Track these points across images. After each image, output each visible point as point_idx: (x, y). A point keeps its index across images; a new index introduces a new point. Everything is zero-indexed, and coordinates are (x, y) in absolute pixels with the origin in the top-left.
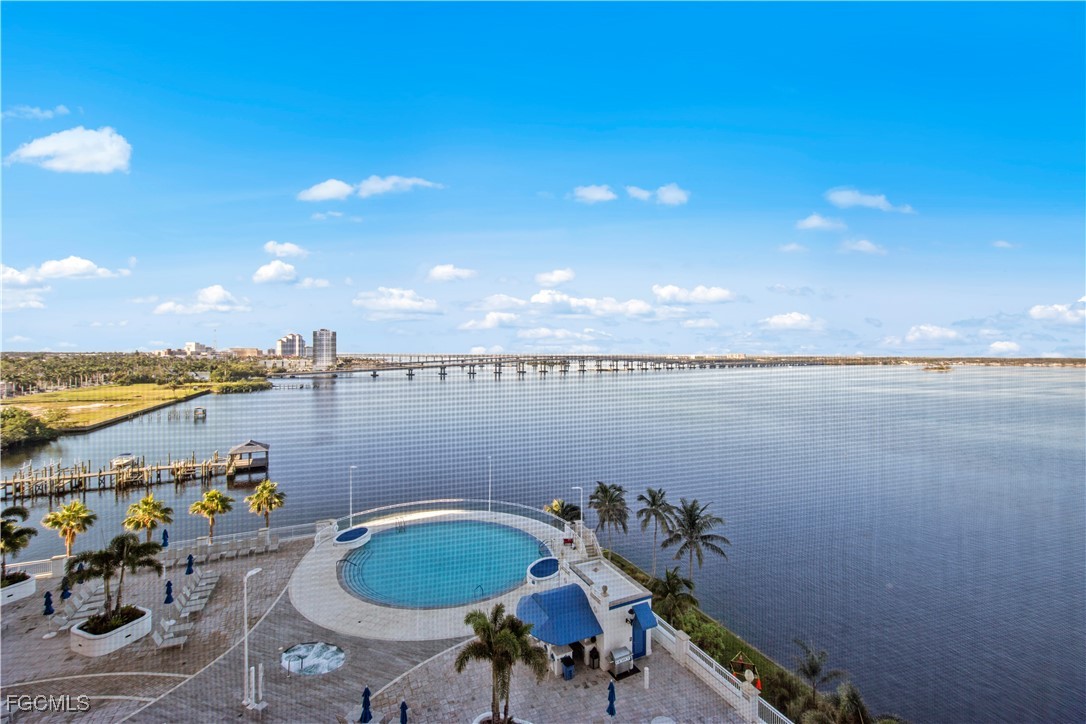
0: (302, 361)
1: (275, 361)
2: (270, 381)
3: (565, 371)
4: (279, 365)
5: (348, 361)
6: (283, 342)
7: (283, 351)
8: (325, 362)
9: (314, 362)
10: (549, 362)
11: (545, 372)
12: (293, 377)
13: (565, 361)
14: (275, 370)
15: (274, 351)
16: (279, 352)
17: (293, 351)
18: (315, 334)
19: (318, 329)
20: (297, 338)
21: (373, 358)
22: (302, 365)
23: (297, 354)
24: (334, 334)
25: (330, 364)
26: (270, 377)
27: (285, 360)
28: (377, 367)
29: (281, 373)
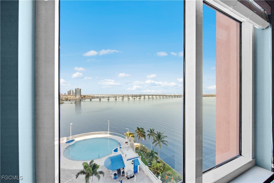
0: (72, 96)
1: (65, 96)
2: (63, 101)
3: (140, 98)
4: (66, 98)
5: (84, 96)
6: (68, 91)
7: (68, 94)
8: (78, 97)
9: (75, 97)
10: (136, 96)
11: (135, 99)
12: (69, 101)
13: (140, 96)
14: (65, 99)
15: (66, 94)
16: (67, 94)
17: (71, 94)
18: (76, 89)
19: (76, 88)
20: (72, 90)
21: (91, 96)
22: (72, 97)
23: (72, 95)
24: (81, 89)
25: (80, 97)
26: (64, 101)
27: (68, 96)
28: (91, 98)
29: (67, 100)
